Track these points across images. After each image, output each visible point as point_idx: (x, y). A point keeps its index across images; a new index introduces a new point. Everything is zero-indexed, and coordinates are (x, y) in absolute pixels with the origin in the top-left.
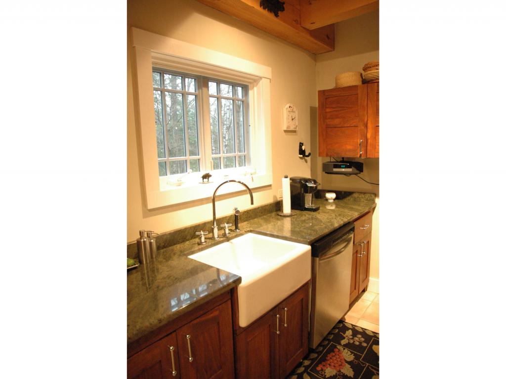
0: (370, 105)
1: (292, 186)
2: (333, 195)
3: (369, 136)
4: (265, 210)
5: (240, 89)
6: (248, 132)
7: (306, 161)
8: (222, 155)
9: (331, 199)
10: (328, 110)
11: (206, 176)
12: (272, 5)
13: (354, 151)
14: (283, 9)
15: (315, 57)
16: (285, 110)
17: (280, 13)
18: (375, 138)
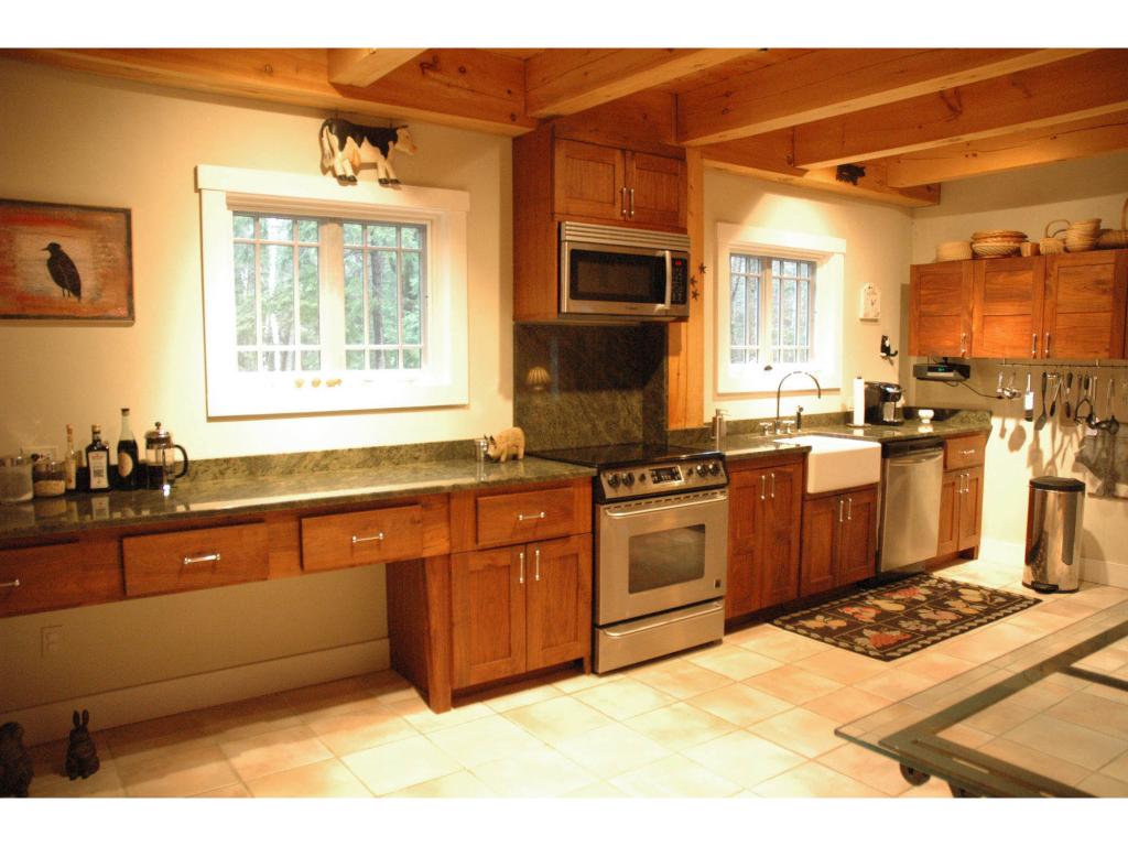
0: (976, 289)
1: (868, 393)
2: (930, 413)
3: (974, 328)
4: (830, 419)
5: (804, 267)
6: (813, 320)
7: (892, 363)
8: (782, 347)
9: (926, 418)
10: (922, 292)
11: (768, 368)
12: (850, 173)
13: (957, 348)
14: (863, 174)
15: (911, 212)
16: (862, 291)
17: (859, 180)
18: (982, 332)
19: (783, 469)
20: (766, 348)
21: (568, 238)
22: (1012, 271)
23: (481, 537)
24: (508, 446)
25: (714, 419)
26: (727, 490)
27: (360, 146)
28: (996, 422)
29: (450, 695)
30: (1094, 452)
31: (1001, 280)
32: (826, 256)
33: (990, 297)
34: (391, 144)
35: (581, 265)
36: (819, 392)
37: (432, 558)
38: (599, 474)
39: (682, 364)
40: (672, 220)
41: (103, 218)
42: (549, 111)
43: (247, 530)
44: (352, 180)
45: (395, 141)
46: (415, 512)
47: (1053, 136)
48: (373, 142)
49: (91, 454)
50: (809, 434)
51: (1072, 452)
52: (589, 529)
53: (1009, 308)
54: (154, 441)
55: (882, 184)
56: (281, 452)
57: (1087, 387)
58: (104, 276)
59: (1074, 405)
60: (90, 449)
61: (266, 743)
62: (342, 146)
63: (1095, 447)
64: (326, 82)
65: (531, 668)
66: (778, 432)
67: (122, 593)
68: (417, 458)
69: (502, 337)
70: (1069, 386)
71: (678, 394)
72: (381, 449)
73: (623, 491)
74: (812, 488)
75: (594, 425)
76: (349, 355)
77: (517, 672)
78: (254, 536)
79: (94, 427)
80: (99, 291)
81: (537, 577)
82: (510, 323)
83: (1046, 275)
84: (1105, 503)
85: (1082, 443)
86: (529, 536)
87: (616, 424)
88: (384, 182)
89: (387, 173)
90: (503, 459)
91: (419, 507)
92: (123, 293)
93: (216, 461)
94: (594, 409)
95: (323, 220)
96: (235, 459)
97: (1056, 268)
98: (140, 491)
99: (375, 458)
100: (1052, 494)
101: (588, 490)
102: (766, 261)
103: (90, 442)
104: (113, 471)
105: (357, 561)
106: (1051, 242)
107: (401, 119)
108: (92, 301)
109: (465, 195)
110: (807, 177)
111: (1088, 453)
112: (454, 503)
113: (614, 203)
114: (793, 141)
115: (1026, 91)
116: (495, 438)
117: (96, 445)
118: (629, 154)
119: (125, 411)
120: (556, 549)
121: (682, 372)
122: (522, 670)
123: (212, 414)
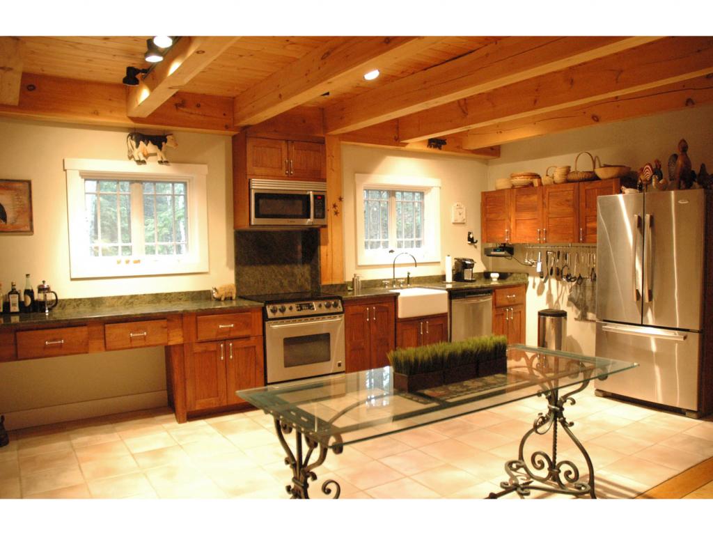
0: (512, 205)
1: (457, 264)
2: (497, 275)
3: (512, 227)
4: (433, 279)
5: (417, 195)
6: (423, 224)
8: (404, 239)
9: (495, 278)
10: (487, 207)
11: (391, 251)
12: (437, 143)
13: (504, 238)
14: (445, 143)
15: (486, 162)
16: (453, 208)
17: (443, 146)
18: (516, 229)
19: (381, 305)
20: (393, 239)
21: (253, 187)
22: (528, 195)
23: (199, 335)
24: (226, 293)
25: (353, 279)
26: (343, 315)
27: (147, 145)
28: (530, 279)
29: (185, 415)
30: (576, 295)
31: (524, 200)
32: (429, 189)
33: (518, 209)
34: (163, 143)
35: (261, 201)
36: (416, 264)
37: (174, 346)
38: (265, 305)
39: (329, 250)
40: (318, 175)
41: (17, 185)
42: (243, 123)
43: (78, 329)
44: (144, 162)
45: (166, 141)
46: (163, 323)
47: (534, 121)
48: (154, 143)
49: (11, 296)
50: (415, 287)
51: (567, 294)
52: (261, 334)
53: (526, 216)
54: (42, 289)
55: (459, 148)
56: (109, 296)
57: (566, 259)
58: (19, 212)
59: (561, 268)
60: (10, 293)
61: (92, 434)
62: (137, 146)
63: (577, 292)
64: (126, 117)
65: (230, 403)
66: (394, 286)
67: (16, 357)
68: (180, 299)
69: (227, 238)
70: (558, 258)
71: (327, 265)
72: (161, 294)
73: (278, 314)
74: (400, 315)
75: (281, 283)
76: (147, 248)
77: (221, 405)
78: (82, 332)
79: (12, 283)
80: (16, 219)
81: (231, 357)
82: (232, 231)
83: (543, 197)
84: (582, 323)
85: (571, 290)
86: (227, 336)
87: (295, 282)
88: (161, 162)
89: (162, 158)
90: (223, 299)
91: (165, 320)
92: (28, 220)
93: (75, 300)
94: (281, 274)
95: (132, 182)
96: (85, 299)
97: (547, 192)
98: (35, 313)
99: (157, 298)
100: (548, 319)
101: (260, 314)
102: (392, 193)
103: (10, 290)
104: (21, 304)
105: (133, 346)
106: (547, 178)
107: (168, 131)
108: (12, 224)
109: (205, 167)
110: (408, 147)
111: (574, 296)
112: (185, 319)
113: (282, 168)
114: (398, 128)
115: (493, 104)
116: (217, 288)
117: (13, 292)
118: (290, 142)
119: (27, 275)
120: (240, 343)
121: (329, 254)
122: (224, 403)
123: (73, 277)
